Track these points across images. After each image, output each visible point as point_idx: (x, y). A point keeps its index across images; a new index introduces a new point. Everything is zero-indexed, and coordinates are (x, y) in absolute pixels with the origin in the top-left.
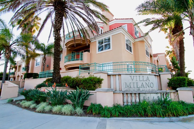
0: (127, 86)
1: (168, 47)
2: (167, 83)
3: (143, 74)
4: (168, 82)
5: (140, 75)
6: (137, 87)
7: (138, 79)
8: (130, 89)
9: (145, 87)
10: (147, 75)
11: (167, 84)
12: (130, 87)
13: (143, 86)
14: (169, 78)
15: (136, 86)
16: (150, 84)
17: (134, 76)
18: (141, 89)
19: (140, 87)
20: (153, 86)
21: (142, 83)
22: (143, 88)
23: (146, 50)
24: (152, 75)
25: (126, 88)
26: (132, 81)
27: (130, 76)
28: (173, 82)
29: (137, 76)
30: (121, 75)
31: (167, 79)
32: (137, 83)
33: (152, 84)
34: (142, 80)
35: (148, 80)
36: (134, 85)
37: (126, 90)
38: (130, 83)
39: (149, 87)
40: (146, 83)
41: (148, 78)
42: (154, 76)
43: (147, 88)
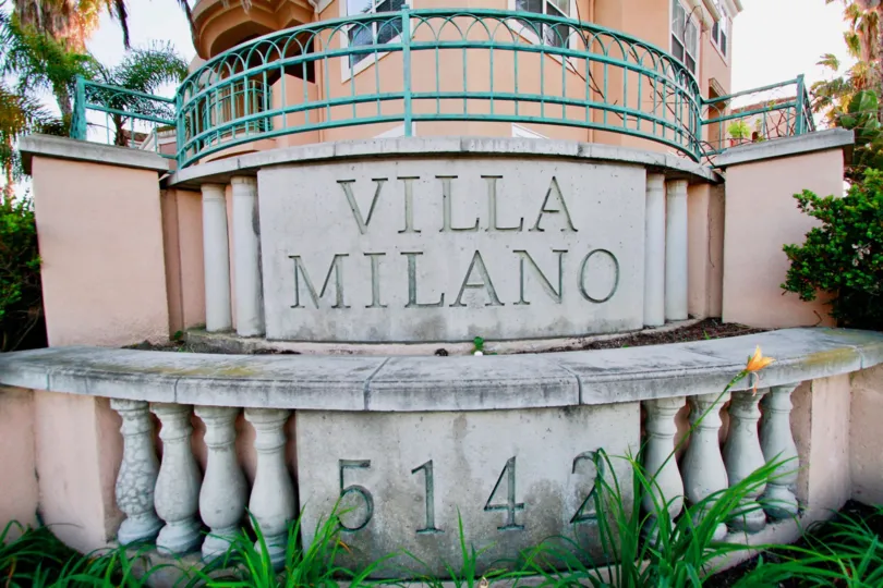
0: (312, 292)
1: (831, 61)
2: (787, 249)
3: (489, 148)
4: (800, 242)
5: (459, 167)
6: (412, 302)
7: (427, 214)
8: (332, 325)
9: (508, 293)
10: (550, 168)
11: (787, 264)
12: (331, 299)
13: (483, 294)
14: (821, 196)
15: (395, 291)
16: (572, 263)
17: (386, 179)
18: (457, 323)
19: (442, 299)
20: (616, 284)
21: (477, 252)
22: (487, 305)
23: (673, 37)
24: (618, 170)
25: (296, 309)
26: (357, 231)
27: (338, 182)
28: (869, 233)
29: (418, 178)
30: (260, 174)
31: (796, 200)
32: (412, 259)
33: (611, 261)
34: (473, 225)
35: (560, 219)
36: (383, 284)
37: (298, 329)
38: (334, 261)
39: (558, 292)
40: (525, 251)
41: (563, 203)
42: (644, 172)
43: (528, 303)
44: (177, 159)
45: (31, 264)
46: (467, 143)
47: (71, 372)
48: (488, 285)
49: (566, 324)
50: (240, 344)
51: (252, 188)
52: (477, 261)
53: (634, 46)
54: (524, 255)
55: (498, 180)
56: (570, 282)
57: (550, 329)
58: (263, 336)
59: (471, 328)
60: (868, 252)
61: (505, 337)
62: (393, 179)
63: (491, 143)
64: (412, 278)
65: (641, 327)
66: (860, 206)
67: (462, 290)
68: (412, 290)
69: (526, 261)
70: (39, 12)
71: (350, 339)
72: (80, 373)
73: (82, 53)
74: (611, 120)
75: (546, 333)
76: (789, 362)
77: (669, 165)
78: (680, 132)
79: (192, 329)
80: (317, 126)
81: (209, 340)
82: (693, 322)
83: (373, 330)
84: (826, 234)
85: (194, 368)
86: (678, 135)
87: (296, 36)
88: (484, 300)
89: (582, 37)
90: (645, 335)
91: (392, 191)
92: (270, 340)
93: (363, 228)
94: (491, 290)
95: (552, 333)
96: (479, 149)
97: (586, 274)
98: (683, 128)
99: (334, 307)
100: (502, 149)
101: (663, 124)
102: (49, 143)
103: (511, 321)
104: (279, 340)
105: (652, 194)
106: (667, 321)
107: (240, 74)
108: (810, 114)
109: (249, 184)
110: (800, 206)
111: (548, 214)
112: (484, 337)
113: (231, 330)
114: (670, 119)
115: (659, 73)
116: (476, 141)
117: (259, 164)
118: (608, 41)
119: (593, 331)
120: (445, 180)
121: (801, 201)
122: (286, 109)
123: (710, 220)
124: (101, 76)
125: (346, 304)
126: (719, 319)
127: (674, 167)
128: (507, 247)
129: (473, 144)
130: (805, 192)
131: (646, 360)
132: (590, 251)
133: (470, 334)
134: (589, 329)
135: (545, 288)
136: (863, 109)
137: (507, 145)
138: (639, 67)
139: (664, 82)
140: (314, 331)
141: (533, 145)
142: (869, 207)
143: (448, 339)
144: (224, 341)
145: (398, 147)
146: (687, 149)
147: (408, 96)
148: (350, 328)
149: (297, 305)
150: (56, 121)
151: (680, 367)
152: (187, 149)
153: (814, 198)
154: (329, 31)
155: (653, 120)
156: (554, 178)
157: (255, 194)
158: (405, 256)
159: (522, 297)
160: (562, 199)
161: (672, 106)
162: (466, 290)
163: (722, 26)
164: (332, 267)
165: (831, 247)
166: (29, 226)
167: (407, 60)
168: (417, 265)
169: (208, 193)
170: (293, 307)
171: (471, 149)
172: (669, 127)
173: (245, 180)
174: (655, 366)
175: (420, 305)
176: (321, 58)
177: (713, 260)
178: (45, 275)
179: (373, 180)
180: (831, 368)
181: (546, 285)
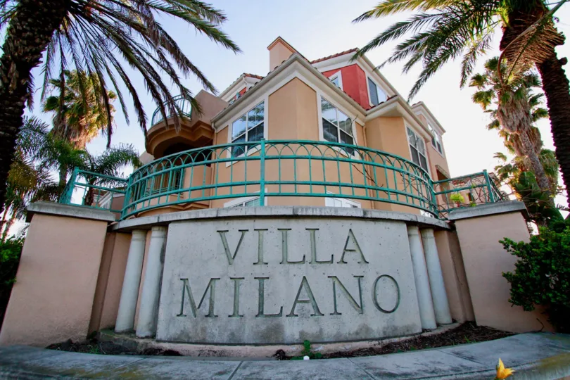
0: (193, 304)
1: (501, 156)
2: (506, 276)
3: (310, 213)
4: (512, 270)
5: (293, 224)
6: (261, 313)
7: (272, 252)
8: (204, 330)
9: (326, 306)
10: (347, 224)
11: (508, 285)
12: (206, 311)
13: (309, 307)
15: (249, 304)
16: (368, 285)
17: (248, 230)
18: (292, 329)
19: (281, 311)
20: (399, 298)
21: (304, 277)
22: (312, 315)
23: (411, 146)
24: (388, 225)
25: (180, 317)
26: (227, 263)
27: (218, 231)
28: (553, 267)
29: (267, 230)
30: (170, 225)
31: (502, 244)
32: (261, 281)
33: (393, 284)
34: (301, 260)
35: (357, 255)
36: (242, 299)
37: (179, 333)
38: (210, 283)
39: (360, 305)
40: (336, 277)
41: (357, 244)
42: (405, 226)
43: (340, 314)
44: (122, 212)
45: (8, 283)
46: (297, 209)
47: (7, 373)
48: (313, 301)
49: (368, 330)
50: (136, 344)
51: (163, 233)
52: (305, 283)
53: (388, 157)
54: (335, 279)
55: (316, 231)
56: (367, 297)
57: (357, 333)
58: (153, 336)
59: (302, 333)
60: (558, 279)
61: (326, 340)
62: (251, 230)
63: (311, 210)
64: (261, 296)
65: (421, 331)
66: (541, 249)
67: (295, 304)
68: (261, 305)
69: (337, 283)
70: (66, 129)
71: (215, 341)
72: (13, 375)
73: (81, 149)
74: (381, 196)
75: (354, 337)
76: (528, 366)
77: (419, 221)
78: (423, 200)
79: (105, 329)
80: (209, 198)
81: (115, 340)
82: (457, 325)
83: (233, 334)
84: (527, 265)
85: (99, 370)
86: (422, 202)
87: (203, 152)
88: (309, 311)
89: (360, 154)
90: (424, 337)
91: (251, 238)
92: (158, 341)
93: (231, 261)
94: (314, 304)
95: (358, 337)
96: (304, 213)
97: (377, 292)
98: (424, 198)
99: (206, 316)
100: (318, 213)
101: (411, 196)
102: (46, 206)
103: (329, 327)
104: (164, 342)
105: (413, 237)
106: (438, 325)
107: (168, 169)
108: (497, 189)
109: (162, 231)
110: (505, 248)
111: (349, 252)
112: (311, 340)
113: (131, 331)
114: (415, 194)
115: (405, 170)
116: (302, 209)
117: (171, 220)
118: (373, 155)
119: (387, 335)
120: (284, 232)
121: (504, 245)
122: (192, 188)
123: (452, 253)
124: (89, 161)
125: (215, 314)
126: (474, 322)
127: (423, 222)
128: (324, 274)
129: (300, 210)
130: (506, 239)
131: (427, 365)
132: (378, 276)
133: (300, 338)
134: (384, 332)
135: (350, 302)
136: (528, 181)
137: (320, 211)
138: (392, 167)
139: (408, 174)
140: (190, 335)
141: (336, 211)
142: (547, 251)
143: (285, 342)
144: (125, 340)
145: (255, 211)
146: (429, 209)
147: (263, 183)
148: (216, 332)
149: (182, 313)
150: (55, 184)
151: (451, 372)
152: (129, 208)
153: (512, 243)
154: (221, 150)
155: (406, 195)
156: (350, 230)
157: (165, 237)
158: (257, 280)
159: (336, 309)
160: (356, 242)
161: (416, 186)
162: (297, 304)
163: (437, 139)
164: (208, 287)
165: (532, 275)
166: (16, 257)
167: (263, 165)
168: (265, 286)
169: (136, 236)
170: (178, 315)
171: (300, 214)
172: (416, 198)
173: (161, 228)
174: (433, 372)
175: (267, 316)
176: (215, 163)
177: (460, 280)
178: (14, 291)
179: (240, 231)
180: (561, 371)
181: (351, 300)
